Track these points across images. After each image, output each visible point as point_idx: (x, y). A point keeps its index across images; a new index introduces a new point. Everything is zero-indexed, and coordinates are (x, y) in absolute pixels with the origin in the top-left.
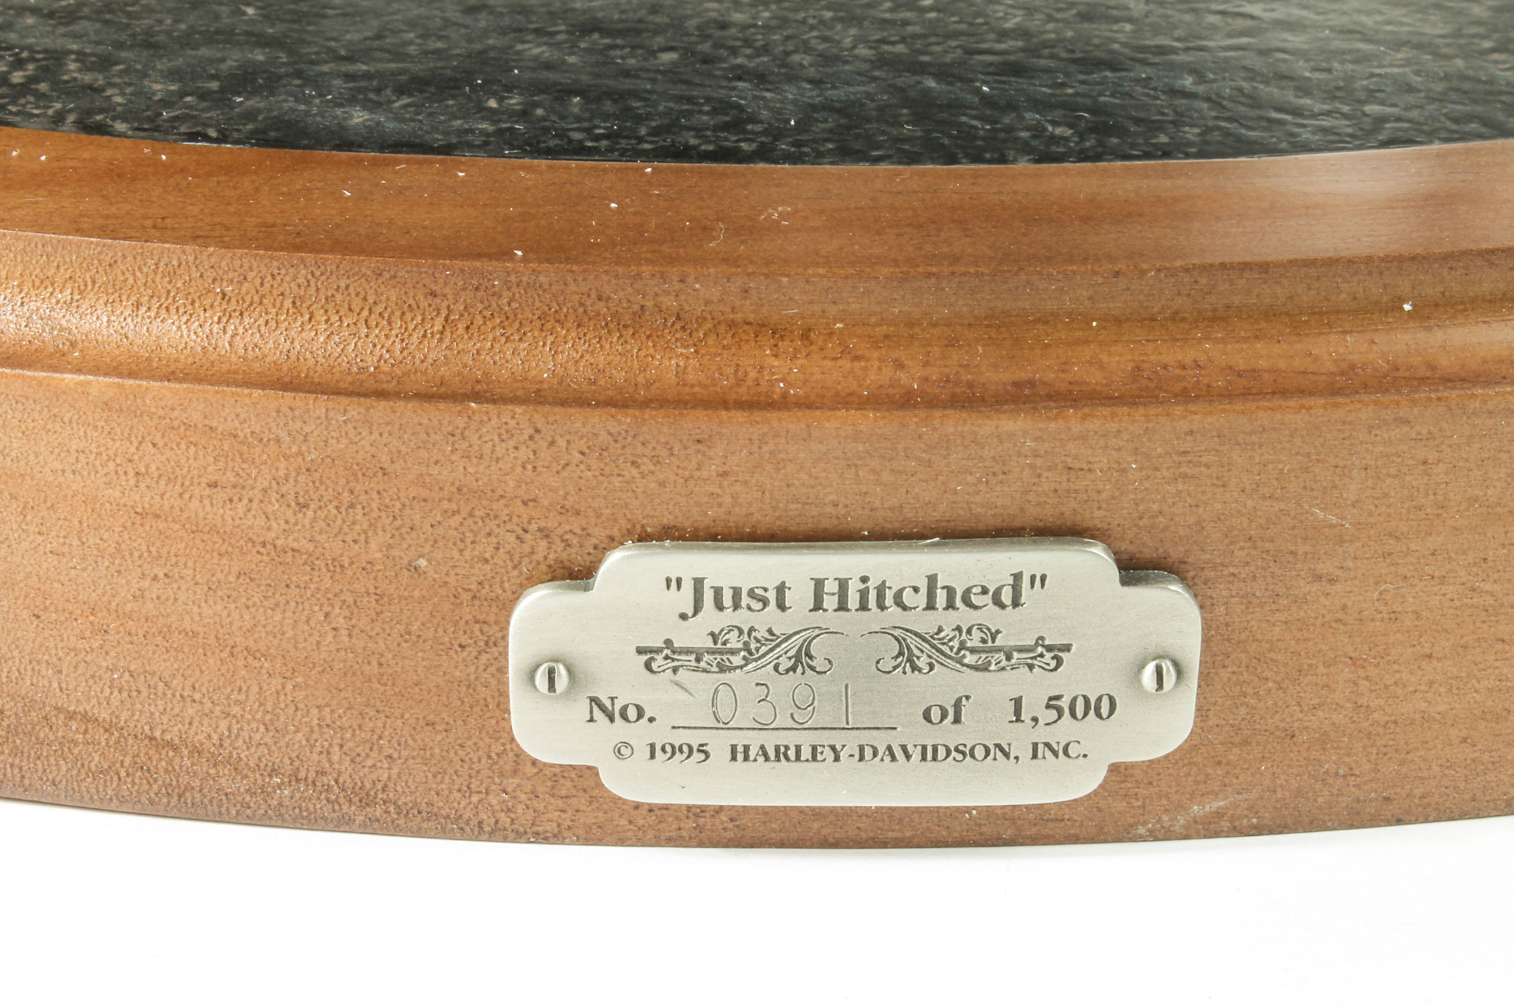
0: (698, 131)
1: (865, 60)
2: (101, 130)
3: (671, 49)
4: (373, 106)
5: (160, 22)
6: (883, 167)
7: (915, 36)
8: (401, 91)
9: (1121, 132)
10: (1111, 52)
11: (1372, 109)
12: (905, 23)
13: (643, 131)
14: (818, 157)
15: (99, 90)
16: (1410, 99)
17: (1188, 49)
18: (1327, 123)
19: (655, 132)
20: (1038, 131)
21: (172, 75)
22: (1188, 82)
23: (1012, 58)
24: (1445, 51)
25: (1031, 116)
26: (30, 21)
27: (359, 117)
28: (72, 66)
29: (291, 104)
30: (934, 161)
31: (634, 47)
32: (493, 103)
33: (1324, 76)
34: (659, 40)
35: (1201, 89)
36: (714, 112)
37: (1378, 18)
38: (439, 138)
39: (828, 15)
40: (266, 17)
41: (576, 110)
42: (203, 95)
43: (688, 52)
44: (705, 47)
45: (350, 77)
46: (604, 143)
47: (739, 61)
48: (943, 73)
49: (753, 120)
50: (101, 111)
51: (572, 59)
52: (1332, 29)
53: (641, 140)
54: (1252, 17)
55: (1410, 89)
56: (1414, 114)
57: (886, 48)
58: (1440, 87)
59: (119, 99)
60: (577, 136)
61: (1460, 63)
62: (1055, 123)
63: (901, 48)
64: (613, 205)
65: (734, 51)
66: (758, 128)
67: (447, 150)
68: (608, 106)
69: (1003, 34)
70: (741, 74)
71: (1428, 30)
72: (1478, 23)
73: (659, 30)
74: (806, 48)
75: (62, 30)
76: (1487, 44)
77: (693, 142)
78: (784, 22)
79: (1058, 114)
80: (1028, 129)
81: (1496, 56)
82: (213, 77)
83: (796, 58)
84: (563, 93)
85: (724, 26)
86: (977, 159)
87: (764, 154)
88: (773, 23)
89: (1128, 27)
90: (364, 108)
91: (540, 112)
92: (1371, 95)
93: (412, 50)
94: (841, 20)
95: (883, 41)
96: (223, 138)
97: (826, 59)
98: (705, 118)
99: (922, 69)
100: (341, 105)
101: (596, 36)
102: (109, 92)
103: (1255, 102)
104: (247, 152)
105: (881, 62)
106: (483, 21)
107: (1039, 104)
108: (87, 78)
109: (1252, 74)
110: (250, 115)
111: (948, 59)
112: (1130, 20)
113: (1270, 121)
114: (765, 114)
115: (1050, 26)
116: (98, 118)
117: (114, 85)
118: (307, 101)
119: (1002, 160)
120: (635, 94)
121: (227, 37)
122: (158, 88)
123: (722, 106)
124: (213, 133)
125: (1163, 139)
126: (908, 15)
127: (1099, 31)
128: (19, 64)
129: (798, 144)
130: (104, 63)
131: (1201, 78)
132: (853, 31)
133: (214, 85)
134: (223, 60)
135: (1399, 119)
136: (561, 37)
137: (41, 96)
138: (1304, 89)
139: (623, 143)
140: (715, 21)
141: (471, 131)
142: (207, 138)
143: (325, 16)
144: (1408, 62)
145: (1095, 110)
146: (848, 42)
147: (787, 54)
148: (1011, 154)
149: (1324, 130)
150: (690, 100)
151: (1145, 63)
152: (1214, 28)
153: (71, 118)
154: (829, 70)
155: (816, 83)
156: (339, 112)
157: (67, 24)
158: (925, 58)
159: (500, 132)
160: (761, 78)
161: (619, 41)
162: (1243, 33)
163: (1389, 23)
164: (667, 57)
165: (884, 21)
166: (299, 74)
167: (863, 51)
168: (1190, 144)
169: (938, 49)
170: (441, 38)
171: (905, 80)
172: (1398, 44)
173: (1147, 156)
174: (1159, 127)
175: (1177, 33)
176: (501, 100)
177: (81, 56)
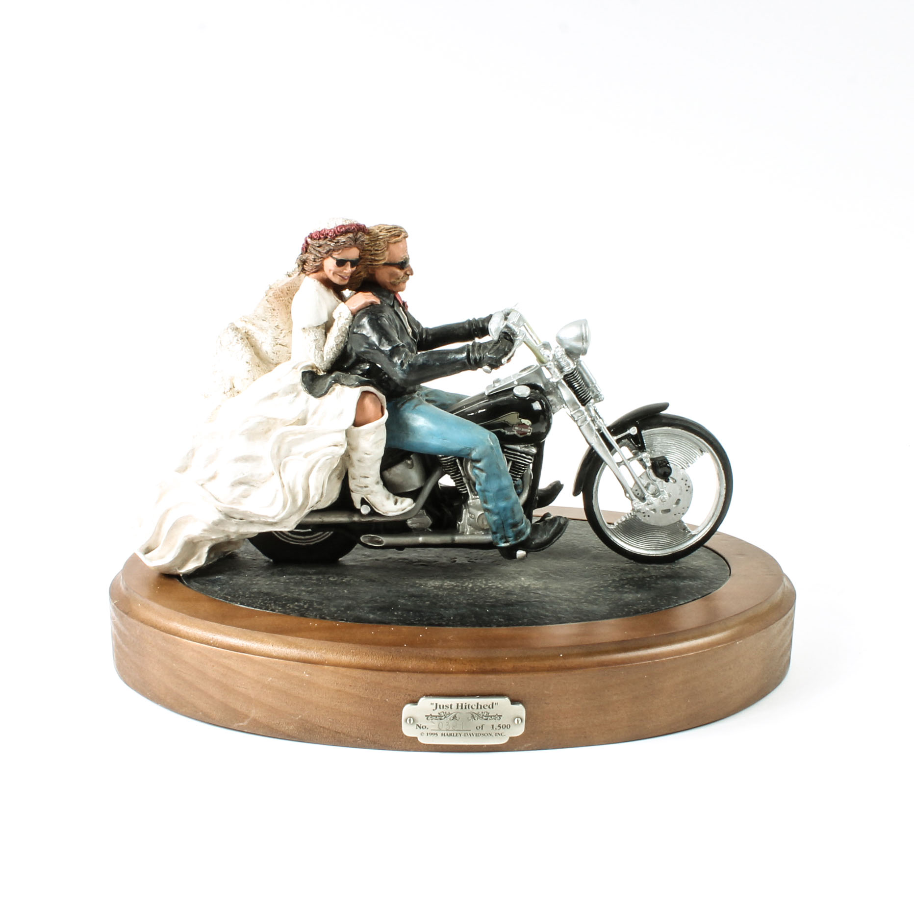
0: (435, 619)
1: (464, 603)
2: (324, 618)
3: (427, 601)
4: (374, 614)
5: (329, 594)
6: (469, 628)
7: (475, 598)
8: (378, 610)
9: (511, 620)
10: (512, 602)
11: (559, 615)
12: (473, 595)
13: (424, 620)
14: (457, 626)
15: (321, 610)
16: (567, 613)
17: (526, 601)
18: (551, 618)
19: (427, 620)
20: (497, 620)
21: (335, 606)
22: (526, 609)
23: (493, 603)
24: (575, 602)
25: (496, 617)
26: (304, 593)
27: (371, 616)
28: (315, 604)
29: (358, 613)
30: (478, 626)
31: (421, 601)
32: (396, 613)
33: (551, 608)
34: (426, 599)
35: (528, 611)
36: (438, 615)
37: (563, 594)
38: (387, 621)
39: (458, 593)
40: (349, 593)
41: (412, 615)
42: (342, 611)
43: (432, 603)
44: (434, 601)
45: (368, 607)
46: (417, 622)
47: (441, 604)
48: (480, 607)
49: (445, 617)
50: (323, 614)
51: (409, 603)
52: (553, 597)
53: (424, 622)
54: (539, 594)
55: (567, 611)
56: (567, 616)
57: (469, 601)
58: (572, 610)
59: (326, 612)
60: (412, 620)
61: (577, 605)
62: (500, 618)
63: (471, 601)
64: (421, 636)
65: (440, 602)
66: (445, 619)
67: (389, 623)
68: (417, 614)
69: (492, 598)
70: (442, 607)
71: (572, 598)
72: (582, 595)
73: (425, 596)
74: (454, 601)
75: (311, 595)
76: (583, 601)
77: (434, 622)
78: (449, 594)
79: (501, 616)
80: (495, 619)
81: (584, 604)
82: (343, 607)
83: (452, 603)
84: (409, 611)
85: (438, 595)
86: (486, 626)
87: (447, 625)
88: (447, 595)
89: (515, 596)
90: (372, 614)
91: (405, 615)
92: (560, 612)
93: (378, 601)
94: (460, 594)
95: (469, 599)
96: (347, 621)
97: (458, 603)
98: (436, 617)
99: (475, 606)
100: (368, 613)
101: (413, 598)
102: (324, 610)
103: (537, 613)
104: (353, 624)
105: (469, 604)
106: (391, 594)
107: (498, 614)
108: (318, 607)
109: (538, 607)
110: (351, 616)
111: (481, 603)
112: (515, 595)
113: (540, 617)
114: (447, 616)
115: (500, 596)
116: (323, 616)
117: (324, 609)
118: (360, 612)
119: (490, 626)
120: (422, 611)
121: (342, 597)
122: (333, 609)
123: (439, 614)
124: (345, 619)
125: (520, 622)
126: (473, 593)
127: (510, 597)
128: (305, 604)
129: (453, 623)
130: (321, 604)
131: (528, 608)
132: (463, 597)
133: (343, 609)
134: (343, 603)
135: (564, 618)
136: (407, 598)
137: (311, 611)
138: (547, 610)
139: (421, 622)
140: (436, 594)
141: (393, 619)
142: (344, 620)
143: (361, 593)
144: (567, 605)
145: (509, 615)
146: (462, 599)
147: (450, 602)
148: (492, 625)
149: (550, 620)
150: (433, 613)
151: (518, 605)
152: (532, 597)
153: (318, 616)
154: (458, 606)
155: (456, 609)
156: (367, 615)
157: (312, 594)
158: (476, 603)
159: (398, 620)
160: (445, 608)
161: (418, 599)
162: (537, 598)
163: (565, 596)
164: (428, 603)
165: (469, 594)
166: (358, 606)
167: (464, 602)
168: (526, 623)
169: (479, 601)
170: (384, 598)
171: (473, 609)
172: (566, 600)
173: (517, 625)
174: (518, 619)
175: (525, 598)
176: (397, 613)
177: (316, 602)
